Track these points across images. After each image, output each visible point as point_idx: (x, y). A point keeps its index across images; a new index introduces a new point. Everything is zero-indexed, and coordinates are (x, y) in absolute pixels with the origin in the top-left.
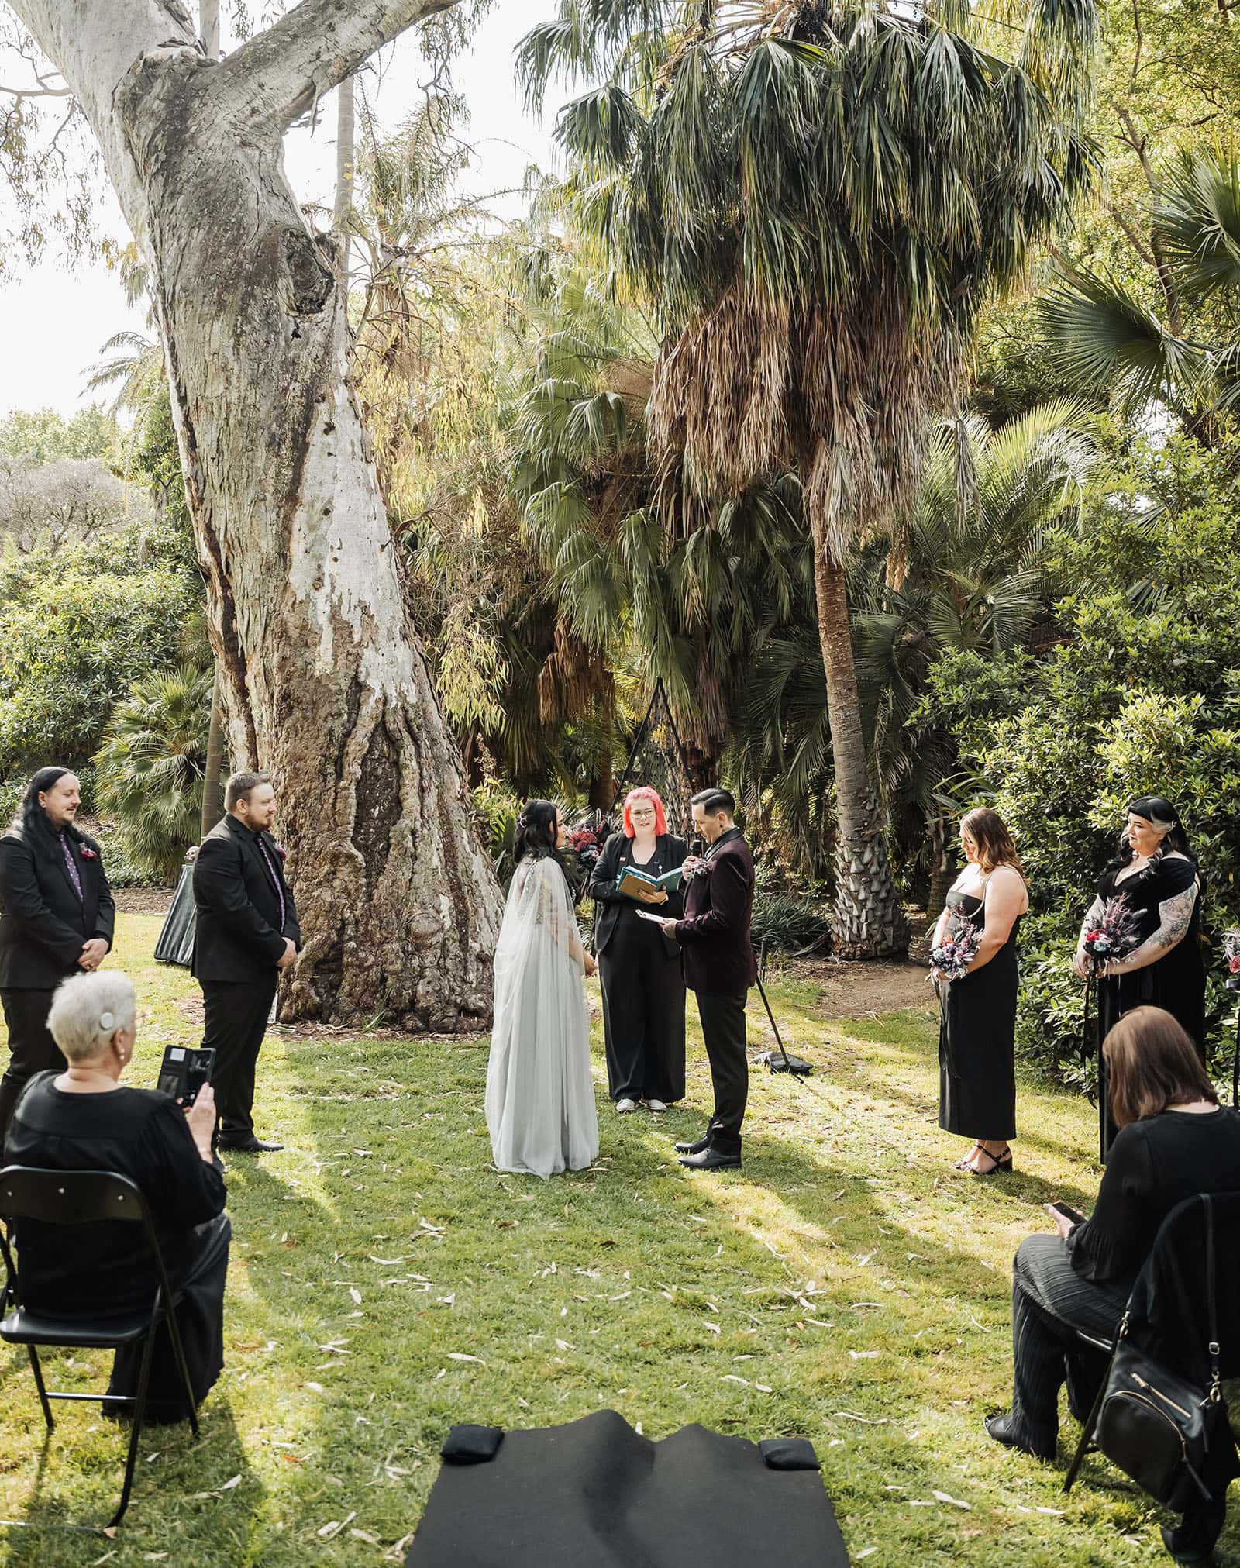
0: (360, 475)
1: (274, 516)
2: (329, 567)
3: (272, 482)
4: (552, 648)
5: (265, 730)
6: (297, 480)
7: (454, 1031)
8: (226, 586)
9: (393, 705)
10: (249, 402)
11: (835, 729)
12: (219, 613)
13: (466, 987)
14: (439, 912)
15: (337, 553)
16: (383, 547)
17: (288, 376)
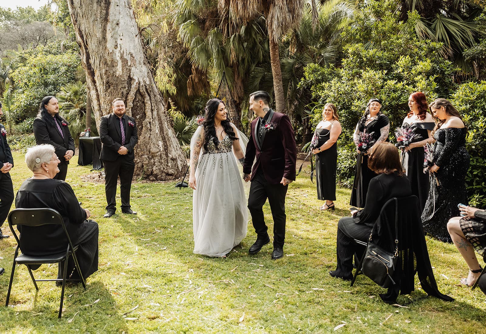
0: (128, 13)
1: (100, 26)
2: (119, 42)
3: (99, 15)
4: (191, 73)
5: (102, 93)
6: (107, 14)
7: (165, 180)
8: (86, 49)
9: (142, 84)
11: (276, 92)
12: (85, 57)
13: (168, 168)
14: (159, 146)
15: (121, 37)
16: (136, 36)
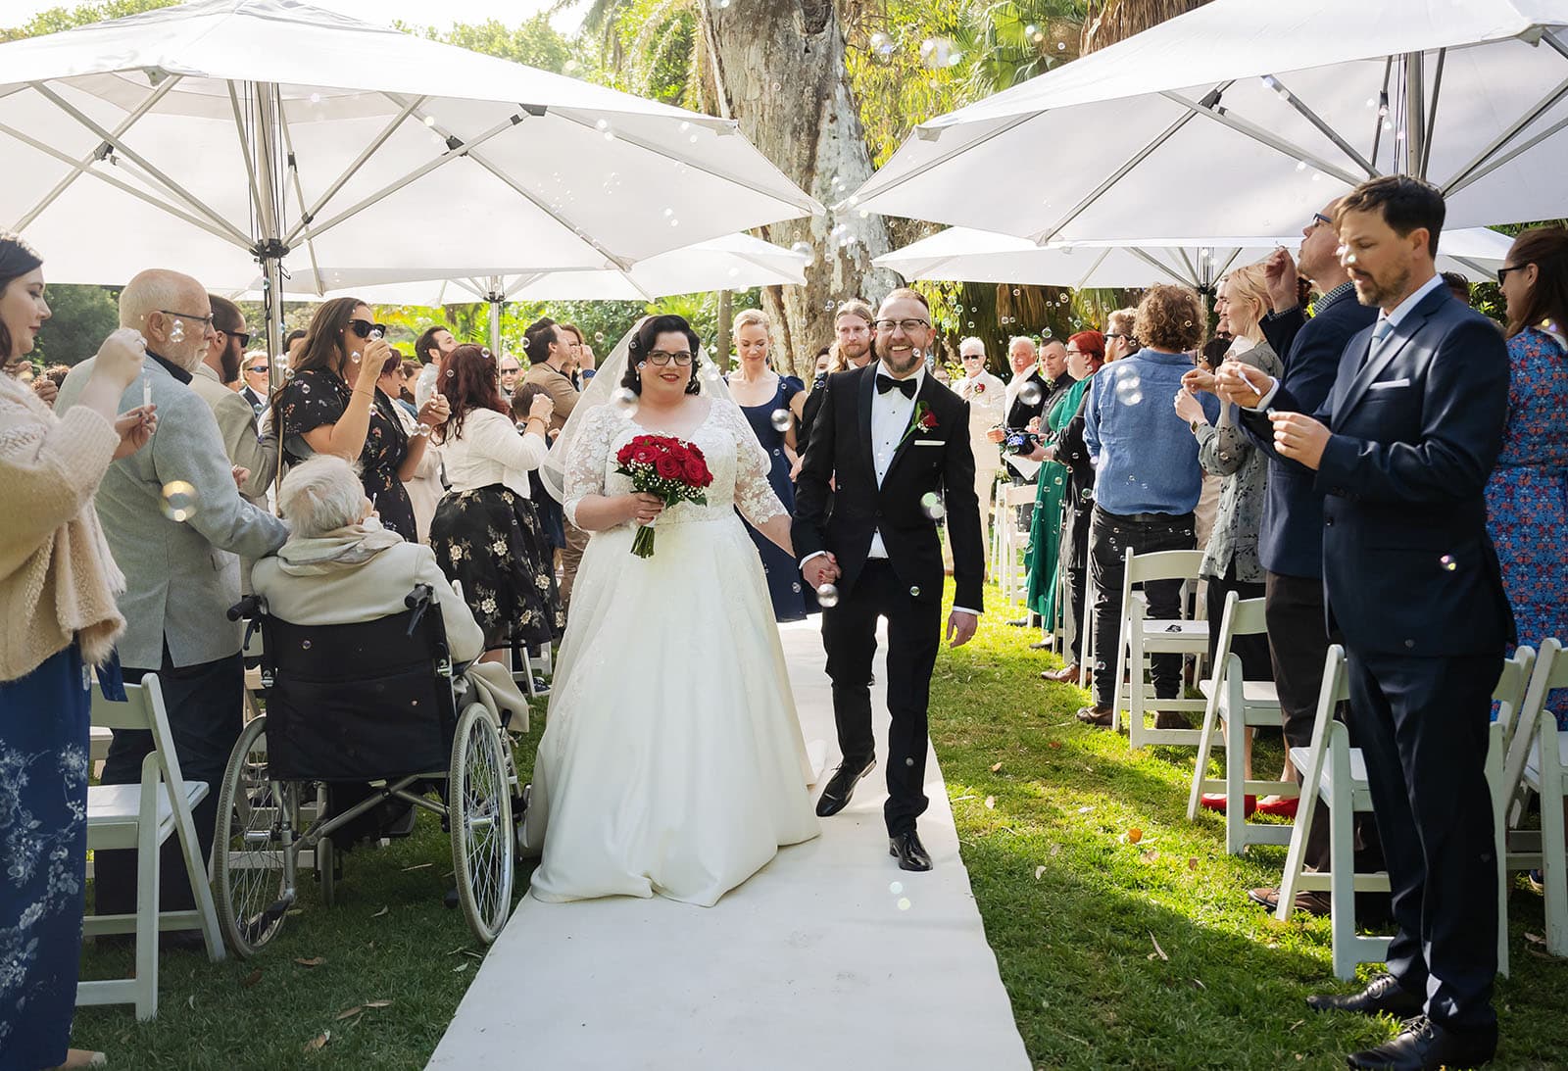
0: (856, 150)
3: (795, 159)
5: (797, 332)
6: (813, 157)
10: (778, 103)
17: (803, 82)
